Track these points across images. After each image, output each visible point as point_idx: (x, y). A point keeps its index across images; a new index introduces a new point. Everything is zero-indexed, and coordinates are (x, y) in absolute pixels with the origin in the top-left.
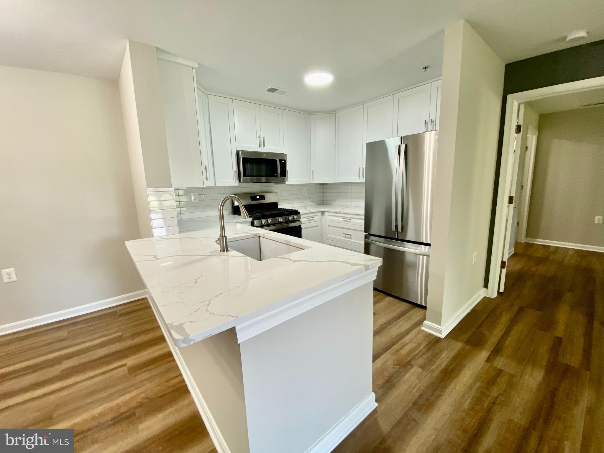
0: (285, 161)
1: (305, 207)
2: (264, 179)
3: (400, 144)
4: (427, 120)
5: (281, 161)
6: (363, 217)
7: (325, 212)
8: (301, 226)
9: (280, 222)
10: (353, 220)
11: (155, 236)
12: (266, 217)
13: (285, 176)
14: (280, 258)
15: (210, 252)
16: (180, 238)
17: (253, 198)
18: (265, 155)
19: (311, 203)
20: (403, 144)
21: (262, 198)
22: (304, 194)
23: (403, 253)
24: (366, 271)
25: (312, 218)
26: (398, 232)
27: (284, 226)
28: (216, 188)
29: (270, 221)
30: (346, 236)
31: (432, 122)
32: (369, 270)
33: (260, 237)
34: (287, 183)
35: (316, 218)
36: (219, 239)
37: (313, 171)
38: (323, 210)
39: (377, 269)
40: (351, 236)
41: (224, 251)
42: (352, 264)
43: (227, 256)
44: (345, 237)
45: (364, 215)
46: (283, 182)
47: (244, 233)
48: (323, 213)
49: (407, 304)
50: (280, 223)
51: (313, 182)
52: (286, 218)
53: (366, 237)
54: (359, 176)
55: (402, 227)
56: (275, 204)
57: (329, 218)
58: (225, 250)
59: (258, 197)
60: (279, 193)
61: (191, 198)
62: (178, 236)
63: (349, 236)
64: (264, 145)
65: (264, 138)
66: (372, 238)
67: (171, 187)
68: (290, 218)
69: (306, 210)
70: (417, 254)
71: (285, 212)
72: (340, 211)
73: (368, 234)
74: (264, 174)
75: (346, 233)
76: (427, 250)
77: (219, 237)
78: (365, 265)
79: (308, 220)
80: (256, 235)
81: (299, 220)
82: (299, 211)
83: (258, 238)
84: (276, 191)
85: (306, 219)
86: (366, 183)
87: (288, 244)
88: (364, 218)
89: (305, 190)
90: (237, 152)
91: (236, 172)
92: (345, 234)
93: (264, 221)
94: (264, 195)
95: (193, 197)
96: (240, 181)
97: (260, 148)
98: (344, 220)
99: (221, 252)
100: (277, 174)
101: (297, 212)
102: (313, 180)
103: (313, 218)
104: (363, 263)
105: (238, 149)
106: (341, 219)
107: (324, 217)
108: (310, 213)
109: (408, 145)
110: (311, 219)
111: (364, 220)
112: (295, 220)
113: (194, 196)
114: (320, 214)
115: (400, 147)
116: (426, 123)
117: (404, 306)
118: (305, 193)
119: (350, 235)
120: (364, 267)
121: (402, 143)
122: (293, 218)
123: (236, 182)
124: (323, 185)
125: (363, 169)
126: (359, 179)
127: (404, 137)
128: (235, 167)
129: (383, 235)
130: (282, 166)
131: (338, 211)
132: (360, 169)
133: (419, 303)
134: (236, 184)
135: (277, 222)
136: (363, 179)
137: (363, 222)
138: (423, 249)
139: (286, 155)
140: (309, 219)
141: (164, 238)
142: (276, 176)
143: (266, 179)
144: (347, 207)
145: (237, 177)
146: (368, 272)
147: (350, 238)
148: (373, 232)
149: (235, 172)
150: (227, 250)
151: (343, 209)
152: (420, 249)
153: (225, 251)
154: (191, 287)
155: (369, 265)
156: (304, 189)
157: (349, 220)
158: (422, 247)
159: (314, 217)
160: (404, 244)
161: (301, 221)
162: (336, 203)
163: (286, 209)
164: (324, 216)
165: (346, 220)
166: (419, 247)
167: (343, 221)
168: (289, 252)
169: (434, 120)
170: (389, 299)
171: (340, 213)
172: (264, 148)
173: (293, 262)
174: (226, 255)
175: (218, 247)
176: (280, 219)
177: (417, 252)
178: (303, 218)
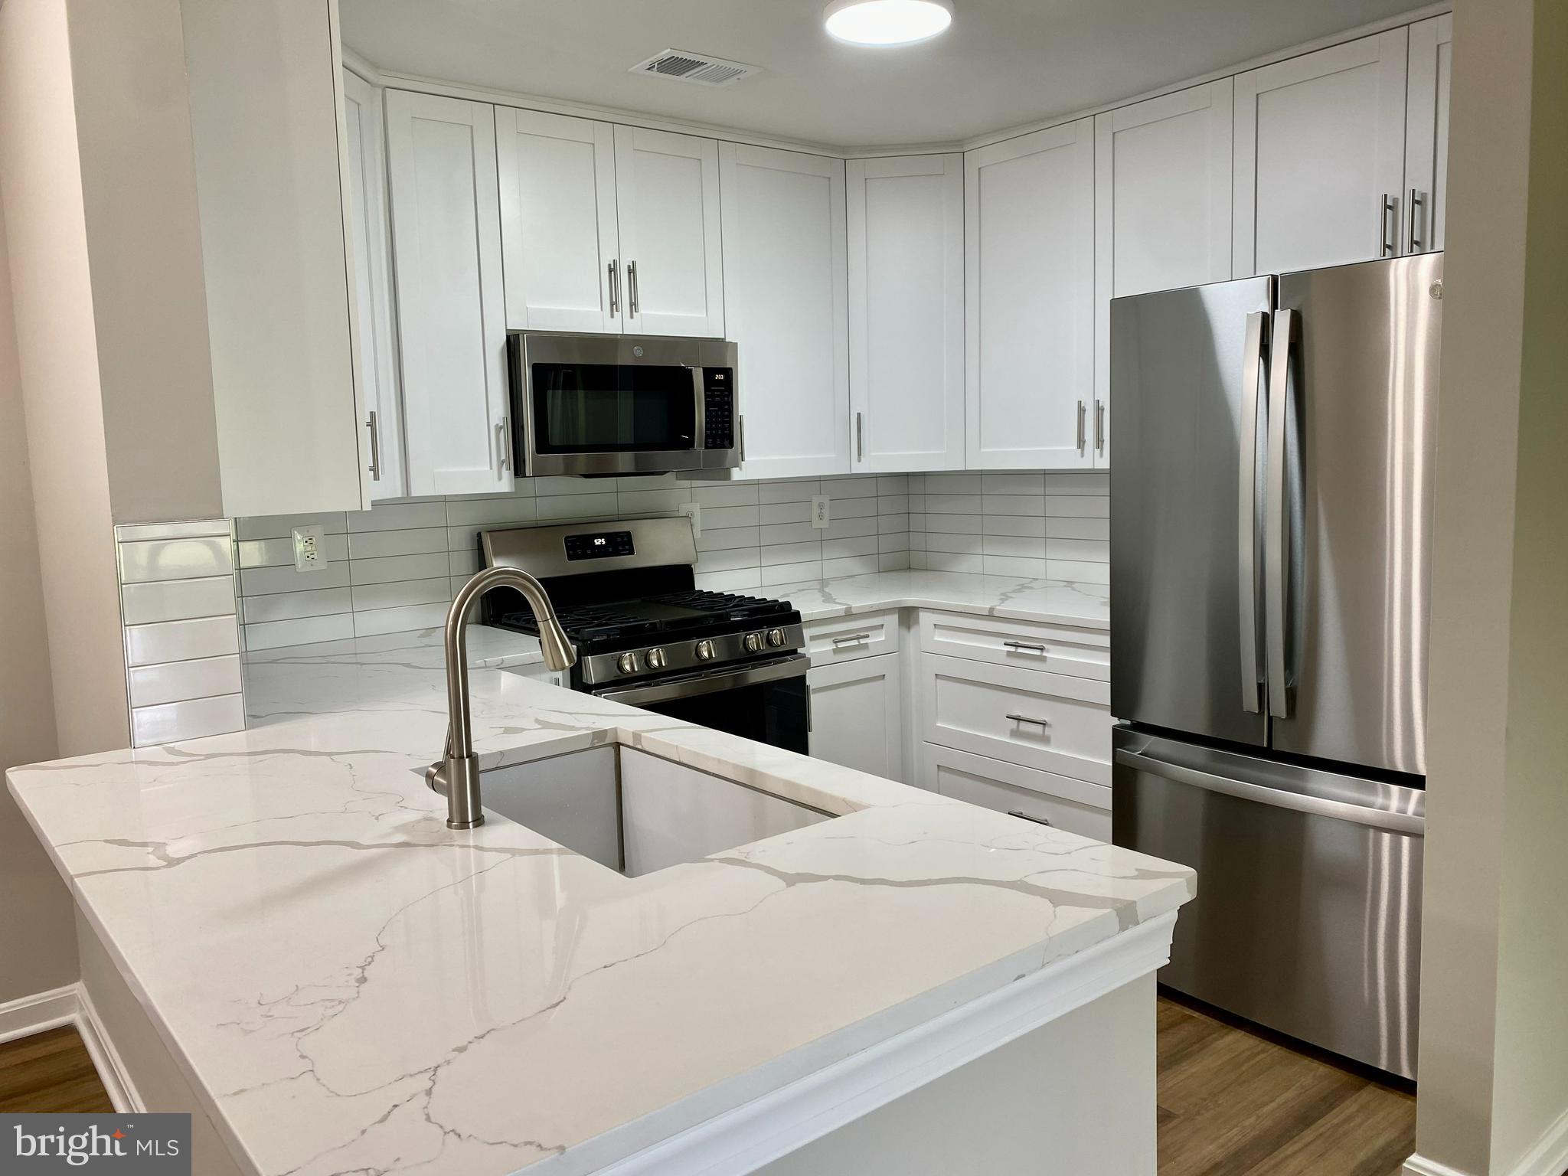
0: (728, 373)
1: (822, 583)
2: (624, 460)
3: (1267, 309)
4: (1394, 192)
5: (709, 373)
6: (1106, 641)
7: (917, 608)
8: (803, 677)
9: (705, 660)
10: (1053, 654)
11: (138, 742)
12: (637, 638)
13: (731, 445)
14: (721, 861)
15: (400, 829)
16: (250, 754)
17: (579, 546)
18: (638, 351)
19: (853, 566)
20: (1282, 309)
21: (622, 543)
22: (817, 524)
23: (1298, 818)
24: (1123, 928)
25: (858, 638)
26: (1270, 719)
27: (725, 680)
28: (408, 502)
29: (657, 657)
30: (1024, 726)
31: (1415, 202)
32: (1137, 923)
33: (617, 746)
34: (737, 474)
35: (876, 639)
36: (441, 767)
37: (859, 414)
38: (910, 599)
39: (1173, 916)
40: (1048, 731)
41: (464, 825)
42: (1057, 898)
43: (476, 847)
44: (1015, 734)
45: (1108, 627)
46: (722, 473)
47: (545, 725)
48: (907, 616)
49: (1321, 1069)
50: (705, 666)
51: (859, 468)
52: (732, 645)
53: (1119, 738)
54: (1081, 443)
55: (1291, 695)
56: (683, 574)
57: (940, 637)
58: (470, 820)
59: (598, 542)
60: (697, 520)
61: (291, 549)
62: (240, 740)
63: (1037, 729)
64: (634, 305)
65: (632, 271)
66: (1149, 742)
67: (220, 517)
68: (753, 640)
69: (828, 598)
70: (1363, 826)
71: (728, 616)
72: (992, 609)
73: (1128, 722)
74: (626, 435)
75: (1023, 715)
76: (1411, 808)
77: (440, 758)
78: (1115, 901)
79: (836, 651)
80: (600, 735)
81: (794, 652)
82: (794, 608)
83: (611, 751)
84: (684, 508)
85: (828, 646)
86: (1111, 472)
87: (752, 784)
88: (1108, 645)
89: (821, 506)
90: (508, 337)
91: (501, 428)
92: (1019, 719)
93: (629, 661)
94: (628, 534)
95: (300, 547)
96: (519, 471)
97: (612, 316)
98: (1012, 649)
99: (449, 826)
100: (692, 433)
101: (783, 615)
102: (859, 460)
103: (863, 641)
104: (1106, 891)
105: (516, 325)
106: (999, 647)
107: (911, 637)
108: (849, 615)
109: (1304, 315)
110: (850, 643)
111: (1108, 655)
112: (780, 650)
113: (309, 541)
114: (893, 620)
115: (1267, 322)
116: (1387, 207)
117: (1313, 1076)
118: (821, 517)
119: (1044, 724)
120: (1115, 913)
121: (1275, 306)
122: (769, 641)
123: (500, 478)
124: (907, 482)
125: (1099, 410)
126: (1082, 455)
127: (1291, 278)
128: (499, 409)
129: (1199, 728)
130: (717, 399)
131: (982, 604)
132: (1082, 411)
133: (1383, 1066)
134: (504, 483)
135: (693, 661)
136: (1101, 455)
137: (1104, 662)
138: (1395, 801)
139: (736, 343)
140: (841, 645)
141: (179, 753)
142: (689, 444)
143: (637, 461)
144: (1022, 588)
145: (505, 451)
146: (1132, 932)
147: (1045, 740)
148: (1154, 712)
149: (499, 429)
150: (479, 821)
151: (1005, 597)
152: (1379, 800)
153: (471, 825)
154: (340, 1002)
155: (1135, 902)
156: (816, 500)
157: (1037, 653)
158: (1387, 795)
159: (868, 636)
160: (1302, 777)
161: (803, 656)
162: (971, 564)
163: (732, 597)
164: (913, 630)
165: (1020, 650)
166: (1374, 791)
167: (1009, 654)
168: (761, 830)
169: (1424, 195)
170: (1237, 1042)
171: (991, 616)
172: (632, 317)
173: (789, 885)
174: (471, 843)
175: (440, 805)
176: (706, 649)
177: (1367, 813)
178: (813, 638)
